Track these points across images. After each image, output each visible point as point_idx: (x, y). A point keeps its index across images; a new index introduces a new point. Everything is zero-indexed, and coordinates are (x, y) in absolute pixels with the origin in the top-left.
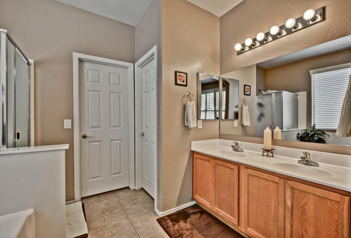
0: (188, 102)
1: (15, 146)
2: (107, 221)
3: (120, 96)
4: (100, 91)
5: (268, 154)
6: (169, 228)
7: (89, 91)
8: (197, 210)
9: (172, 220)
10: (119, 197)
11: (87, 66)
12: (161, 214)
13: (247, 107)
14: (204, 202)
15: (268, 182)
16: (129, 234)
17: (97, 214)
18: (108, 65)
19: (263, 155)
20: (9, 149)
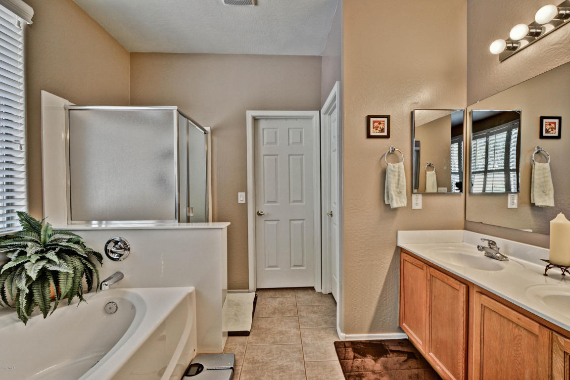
0: (390, 165)
1: (188, 220)
2: (275, 324)
3: (301, 159)
4: (277, 155)
5: (563, 274)
6: (347, 359)
7: (264, 155)
8: (404, 348)
9: (355, 351)
10: (298, 297)
11: (262, 124)
12: (343, 337)
13: (547, 165)
14: (415, 339)
15: (519, 329)
16: (293, 348)
17: (267, 312)
18: (286, 119)
19: (546, 275)
20: (181, 224)
